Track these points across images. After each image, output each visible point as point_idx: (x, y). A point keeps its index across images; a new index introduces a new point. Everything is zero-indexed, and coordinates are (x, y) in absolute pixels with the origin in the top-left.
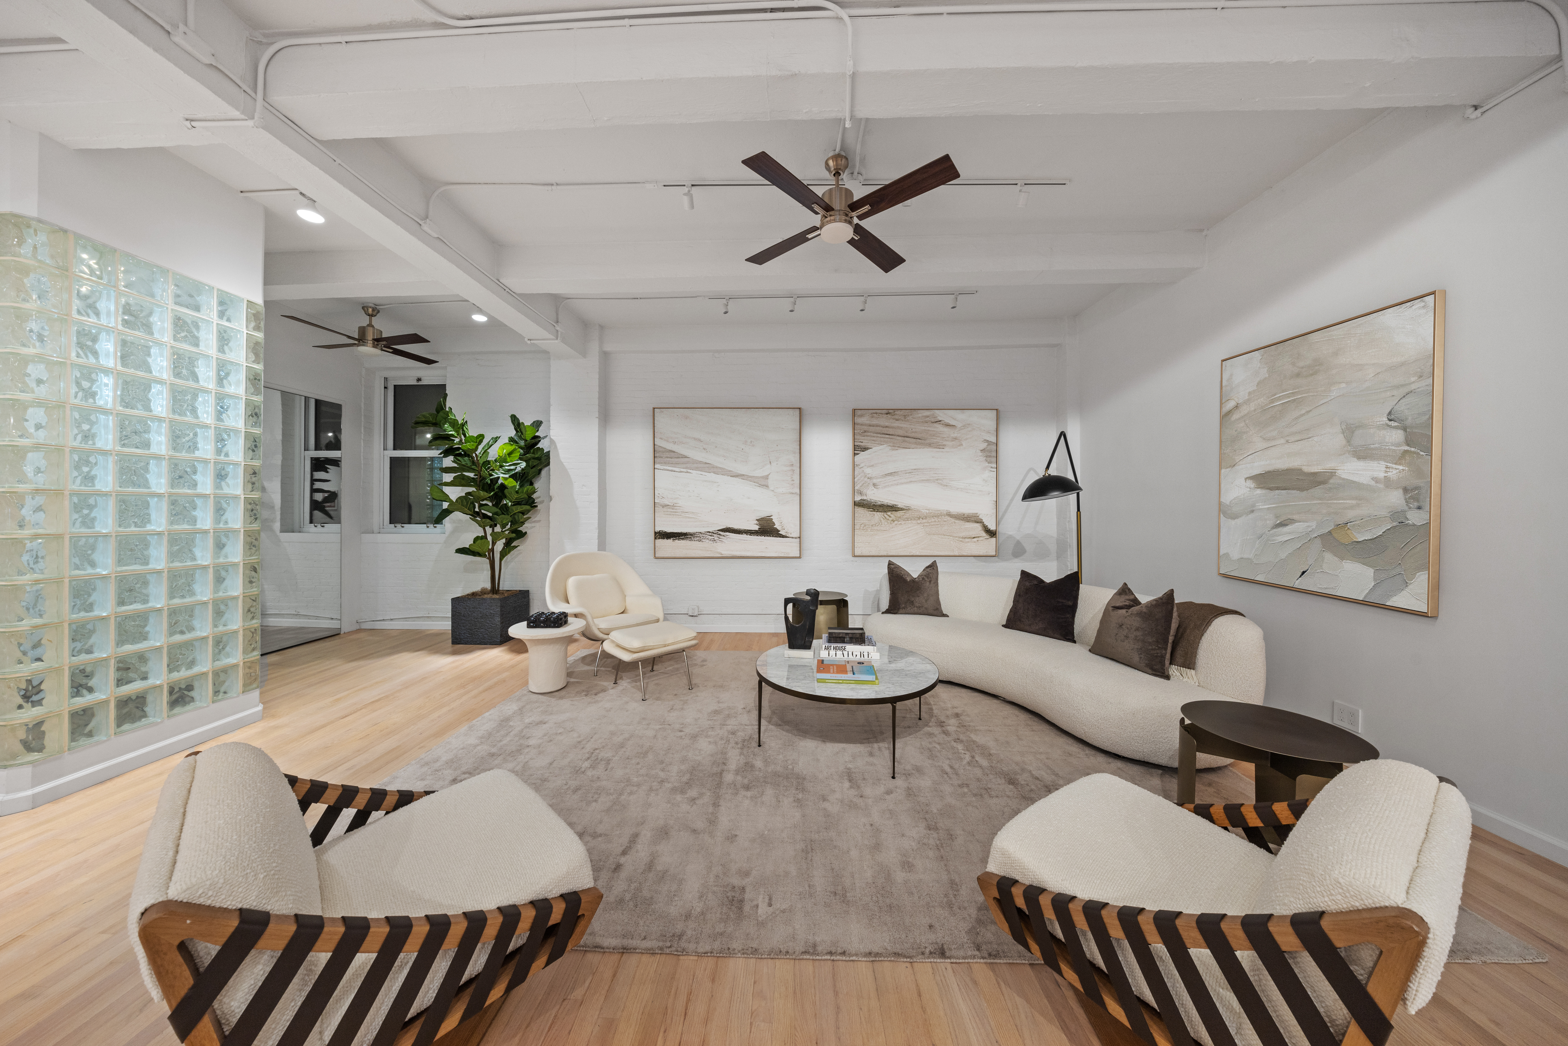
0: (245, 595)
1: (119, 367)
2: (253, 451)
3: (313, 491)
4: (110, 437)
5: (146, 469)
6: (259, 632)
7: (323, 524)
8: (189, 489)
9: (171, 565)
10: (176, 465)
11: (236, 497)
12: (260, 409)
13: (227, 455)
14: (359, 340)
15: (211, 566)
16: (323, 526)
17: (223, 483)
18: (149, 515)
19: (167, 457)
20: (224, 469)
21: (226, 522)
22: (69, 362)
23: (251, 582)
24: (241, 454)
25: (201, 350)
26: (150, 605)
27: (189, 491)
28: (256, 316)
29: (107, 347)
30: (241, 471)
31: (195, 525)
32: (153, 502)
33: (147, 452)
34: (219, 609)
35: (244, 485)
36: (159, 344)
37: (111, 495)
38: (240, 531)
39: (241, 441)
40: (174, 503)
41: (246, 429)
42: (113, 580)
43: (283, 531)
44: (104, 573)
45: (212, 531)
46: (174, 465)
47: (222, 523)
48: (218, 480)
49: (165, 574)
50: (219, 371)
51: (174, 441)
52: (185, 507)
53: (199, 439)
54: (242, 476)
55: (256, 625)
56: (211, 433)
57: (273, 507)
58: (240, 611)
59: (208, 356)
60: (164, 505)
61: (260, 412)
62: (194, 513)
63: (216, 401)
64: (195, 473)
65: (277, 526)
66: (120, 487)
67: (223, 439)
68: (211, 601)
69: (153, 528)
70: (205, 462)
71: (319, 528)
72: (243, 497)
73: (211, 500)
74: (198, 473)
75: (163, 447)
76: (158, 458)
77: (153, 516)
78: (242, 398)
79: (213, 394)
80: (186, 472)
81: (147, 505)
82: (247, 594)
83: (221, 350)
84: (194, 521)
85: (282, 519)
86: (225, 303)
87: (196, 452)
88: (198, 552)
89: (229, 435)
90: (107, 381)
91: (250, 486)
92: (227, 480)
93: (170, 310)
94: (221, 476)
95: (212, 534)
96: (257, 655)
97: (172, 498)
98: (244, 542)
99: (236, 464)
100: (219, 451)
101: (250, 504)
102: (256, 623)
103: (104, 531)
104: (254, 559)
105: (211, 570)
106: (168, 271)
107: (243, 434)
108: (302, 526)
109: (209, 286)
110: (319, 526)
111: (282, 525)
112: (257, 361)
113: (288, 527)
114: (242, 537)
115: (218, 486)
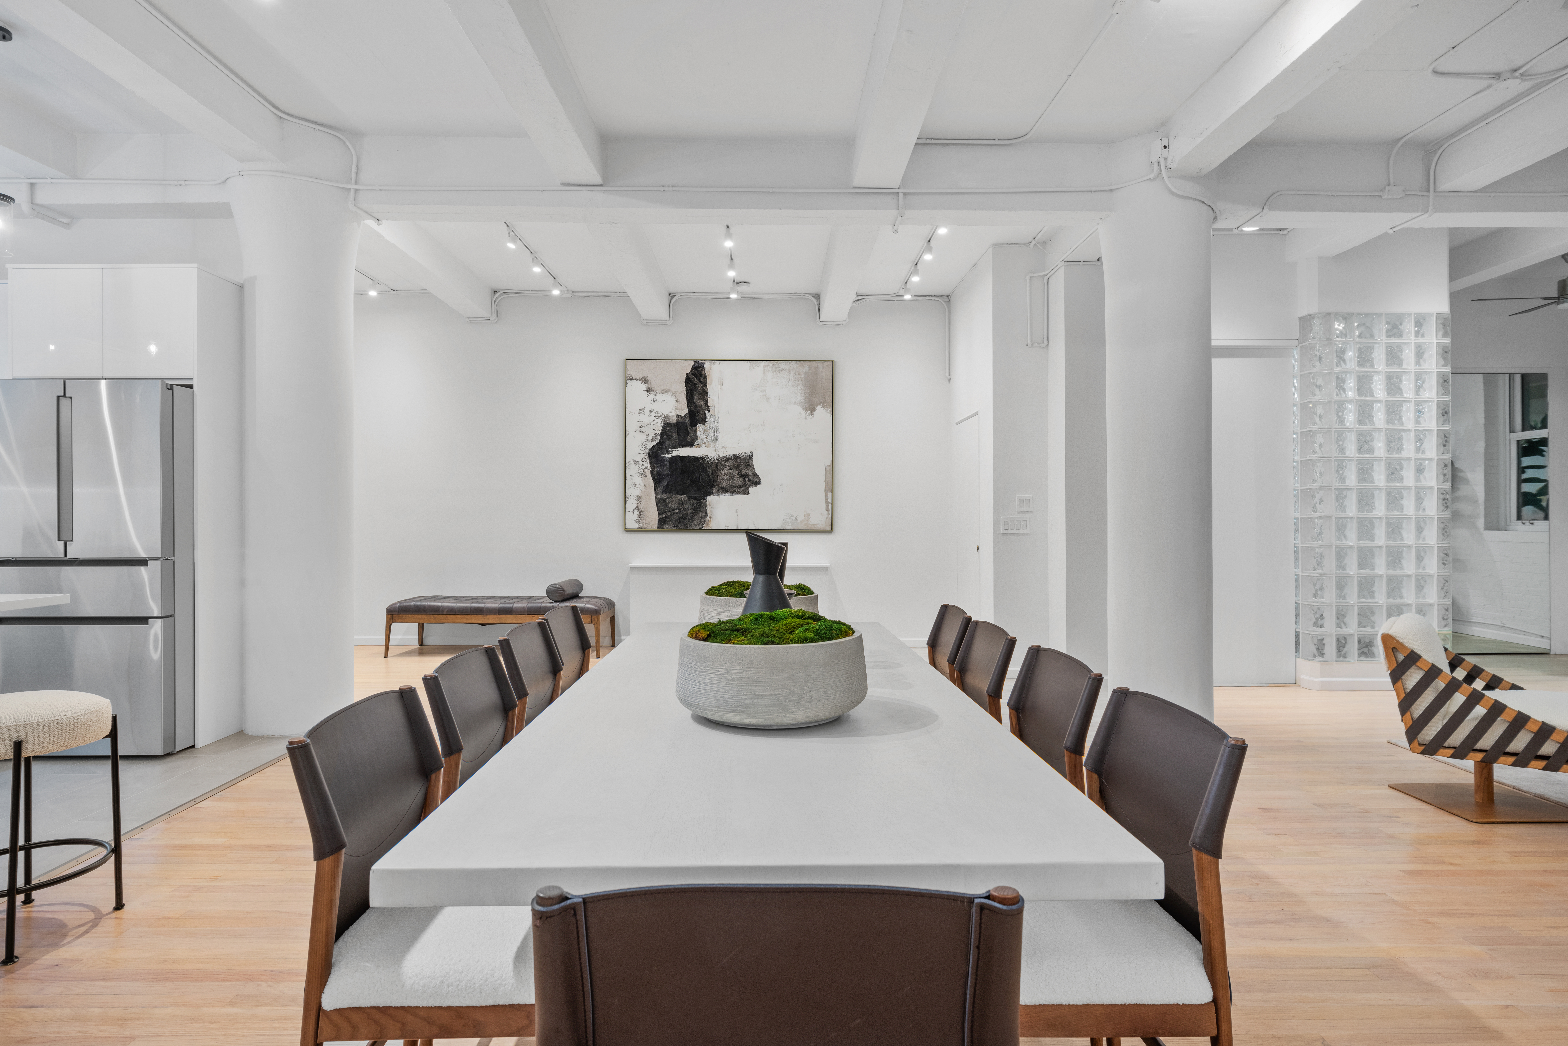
0: (1439, 574)
1: (1357, 397)
2: (1445, 446)
3: (1520, 481)
4: (1353, 448)
5: (1372, 468)
6: (1450, 610)
7: (1532, 521)
8: (1398, 482)
9: (1388, 542)
10: (1390, 464)
11: (1431, 488)
12: (1449, 407)
13: (1423, 452)
14: (1558, 298)
15: (1414, 546)
16: (1532, 524)
17: (1421, 477)
18: (1374, 503)
19: (1384, 459)
20: (1422, 465)
21: (1424, 509)
22: (1333, 400)
23: (1444, 564)
24: (1434, 450)
25: (1404, 369)
26: (1375, 571)
27: (1398, 484)
28: (1444, 325)
29: (1351, 383)
30: (1434, 465)
31: (1403, 512)
32: (1376, 493)
33: (1372, 456)
34: (1421, 583)
35: (1437, 477)
36: (1378, 373)
37: (1354, 489)
38: (1434, 518)
39: (1434, 439)
40: (1389, 494)
41: (1438, 427)
42: (1355, 550)
43: (1487, 528)
44: (1351, 544)
45: (1414, 517)
46: (1389, 464)
47: (1421, 510)
48: (1418, 474)
49: (1384, 549)
50: (1416, 381)
51: (1388, 445)
52: (1396, 497)
53: (1404, 442)
54: (1435, 469)
55: (1448, 603)
56: (1412, 434)
57: (1476, 502)
58: (1435, 587)
59: (1409, 372)
60: (1383, 495)
61: (1448, 410)
62: (1402, 502)
63: (1415, 406)
64: (1402, 469)
65: (1481, 522)
66: (1358, 483)
67: (1421, 439)
68: (1414, 575)
69: (1377, 513)
70: (1409, 460)
71: (1528, 526)
72: (1436, 487)
73: (1413, 492)
74: (1404, 469)
75: (1382, 451)
76: (1379, 460)
77: (1377, 504)
78: (1434, 401)
79: (1413, 402)
80: (1396, 469)
81: (1373, 496)
82: (1441, 574)
83: (1418, 363)
84: (1402, 509)
85: (1487, 515)
86: (1420, 322)
87: (1402, 452)
88: (1405, 534)
89: (1425, 435)
90: (1351, 407)
91: (1442, 477)
92: (1424, 473)
93: (1384, 344)
94: (1420, 470)
95: (1414, 519)
96: (1449, 630)
97: (1388, 490)
98: (1438, 527)
99: (1430, 460)
100: (1418, 450)
101: (1442, 494)
102: (1448, 601)
103: (1351, 515)
104: (1445, 543)
105: (1413, 550)
106: (1382, 314)
107: (1435, 432)
108: (1508, 523)
109: (1408, 314)
110: (1527, 523)
111: (1486, 522)
112: (1445, 366)
113: (1494, 524)
114: (1436, 522)
115: (1418, 480)
